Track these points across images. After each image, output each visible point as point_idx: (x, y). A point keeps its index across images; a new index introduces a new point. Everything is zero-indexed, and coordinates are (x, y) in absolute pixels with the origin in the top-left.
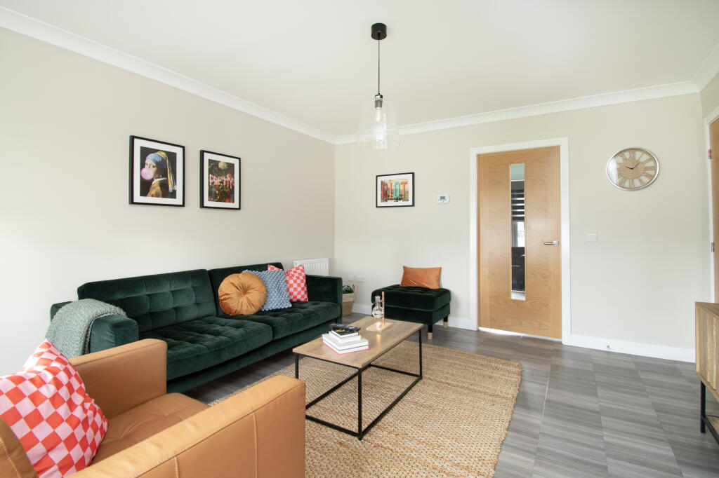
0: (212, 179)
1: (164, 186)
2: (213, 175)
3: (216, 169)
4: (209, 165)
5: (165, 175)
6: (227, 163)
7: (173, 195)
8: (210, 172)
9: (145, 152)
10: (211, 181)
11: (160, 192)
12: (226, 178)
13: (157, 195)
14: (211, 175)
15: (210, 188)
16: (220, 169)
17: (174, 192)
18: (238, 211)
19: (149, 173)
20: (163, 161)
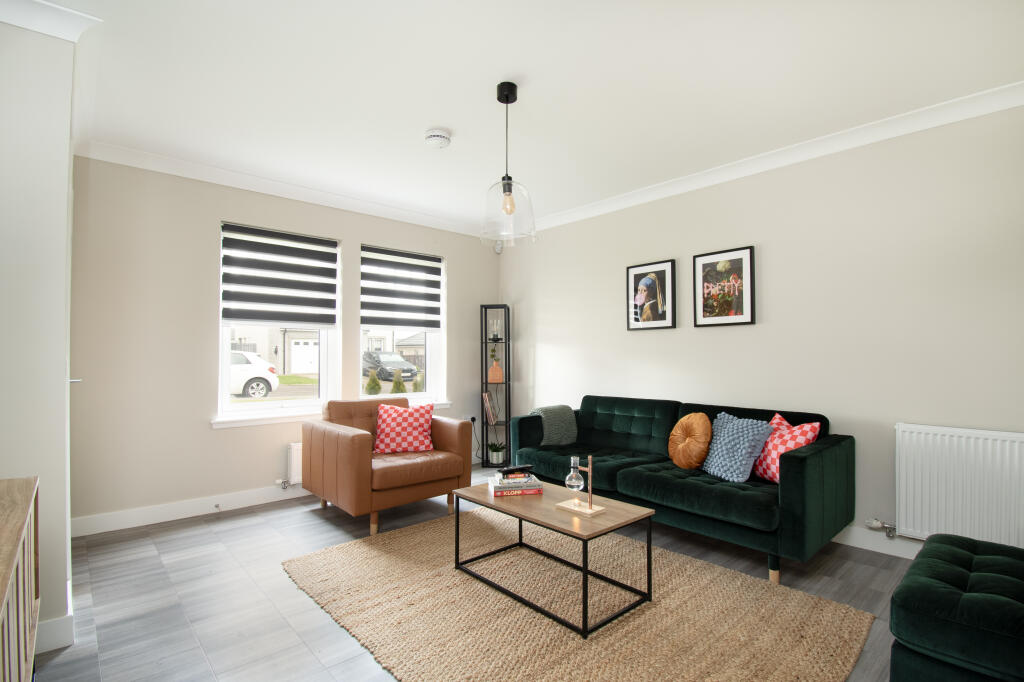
0: (708, 288)
1: (654, 307)
2: (708, 282)
3: (713, 273)
4: (704, 271)
5: (655, 297)
6: (730, 261)
7: (663, 317)
8: (705, 279)
9: (638, 278)
10: (706, 291)
11: (650, 315)
12: (729, 281)
13: (648, 319)
14: (706, 284)
15: (705, 300)
16: (720, 273)
17: (664, 313)
18: (751, 326)
19: (641, 298)
20: (654, 282)
